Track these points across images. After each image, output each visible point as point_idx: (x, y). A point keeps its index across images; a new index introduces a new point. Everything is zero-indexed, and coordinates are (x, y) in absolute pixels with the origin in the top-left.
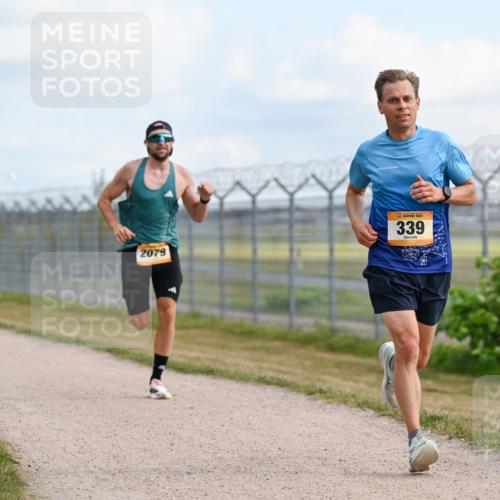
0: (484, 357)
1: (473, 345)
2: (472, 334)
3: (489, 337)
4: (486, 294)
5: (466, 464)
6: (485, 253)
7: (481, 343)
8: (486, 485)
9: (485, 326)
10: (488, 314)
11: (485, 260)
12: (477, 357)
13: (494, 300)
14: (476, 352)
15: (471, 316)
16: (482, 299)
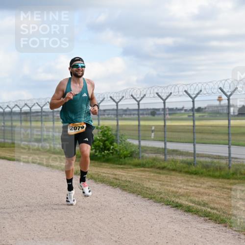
0: (99, 155)
1: (96, 152)
2: (95, 149)
3: (100, 149)
4: (99, 137)
5: (94, 187)
6: (99, 125)
7: (98, 151)
8: (99, 193)
9: (99, 146)
10: (100, 142)
11: (99, 127)
12: (97, 155)
13: (102, 138)
14: (96, 154)
15: (95, 143)
16: (98, 138)
